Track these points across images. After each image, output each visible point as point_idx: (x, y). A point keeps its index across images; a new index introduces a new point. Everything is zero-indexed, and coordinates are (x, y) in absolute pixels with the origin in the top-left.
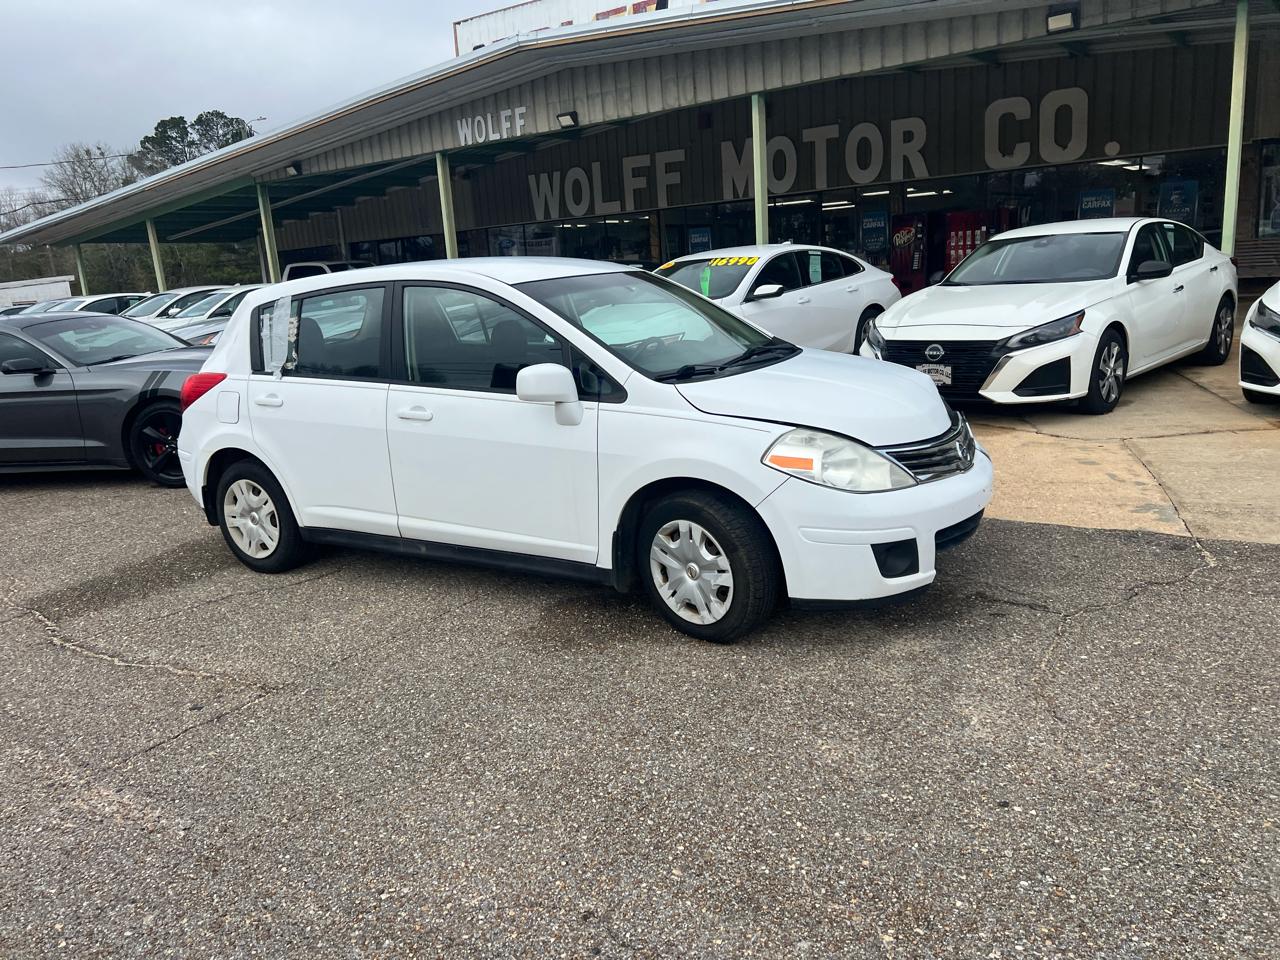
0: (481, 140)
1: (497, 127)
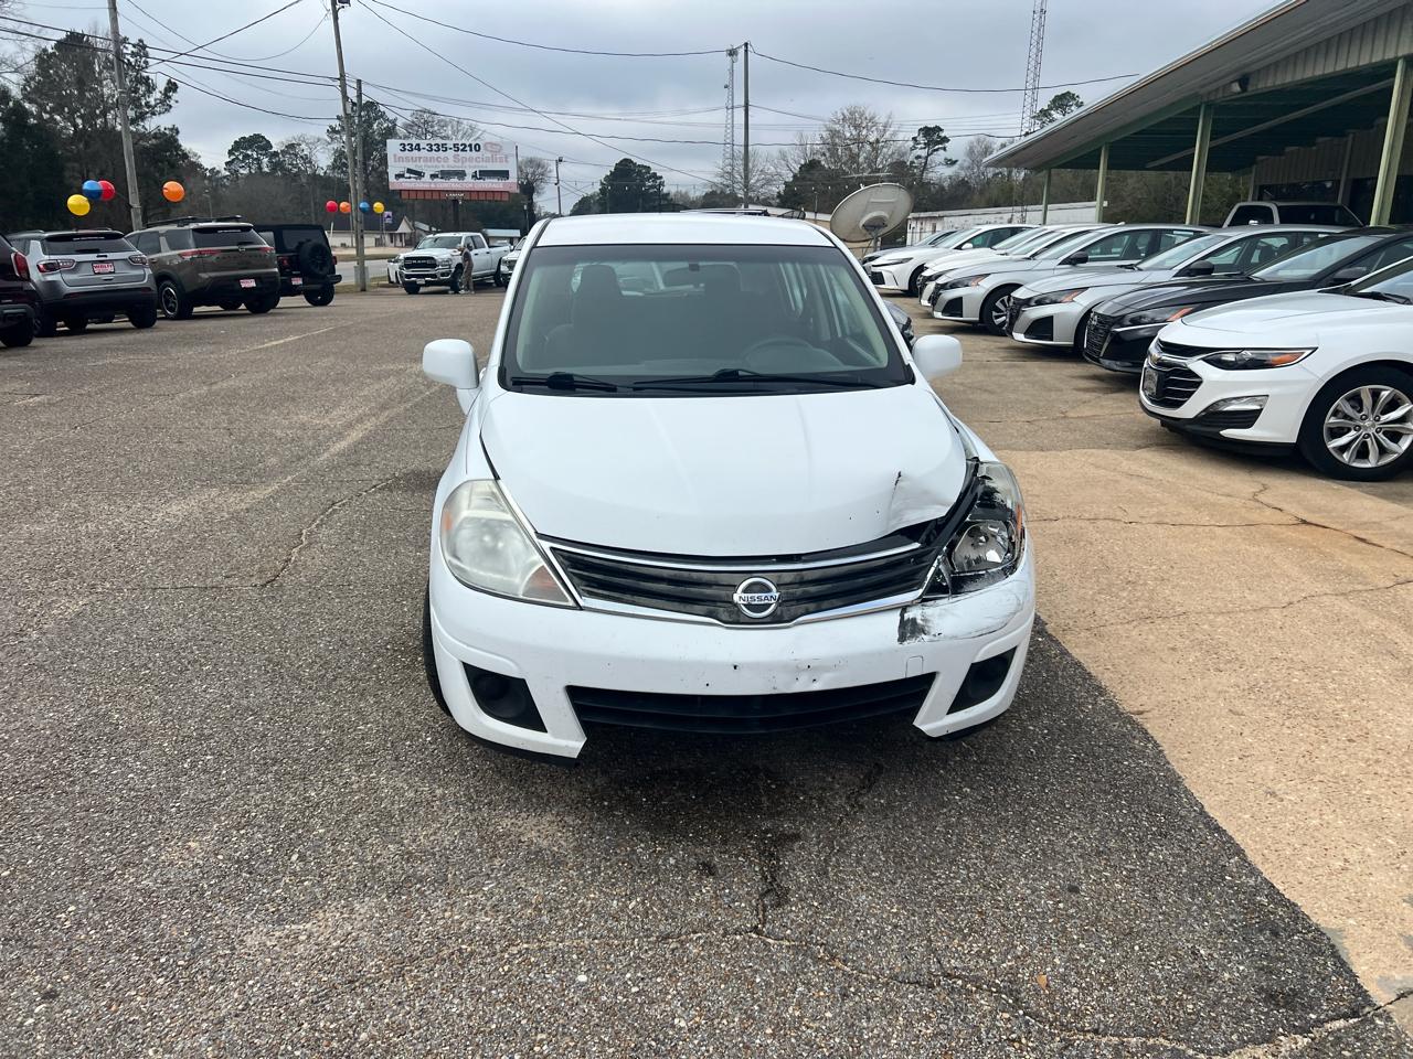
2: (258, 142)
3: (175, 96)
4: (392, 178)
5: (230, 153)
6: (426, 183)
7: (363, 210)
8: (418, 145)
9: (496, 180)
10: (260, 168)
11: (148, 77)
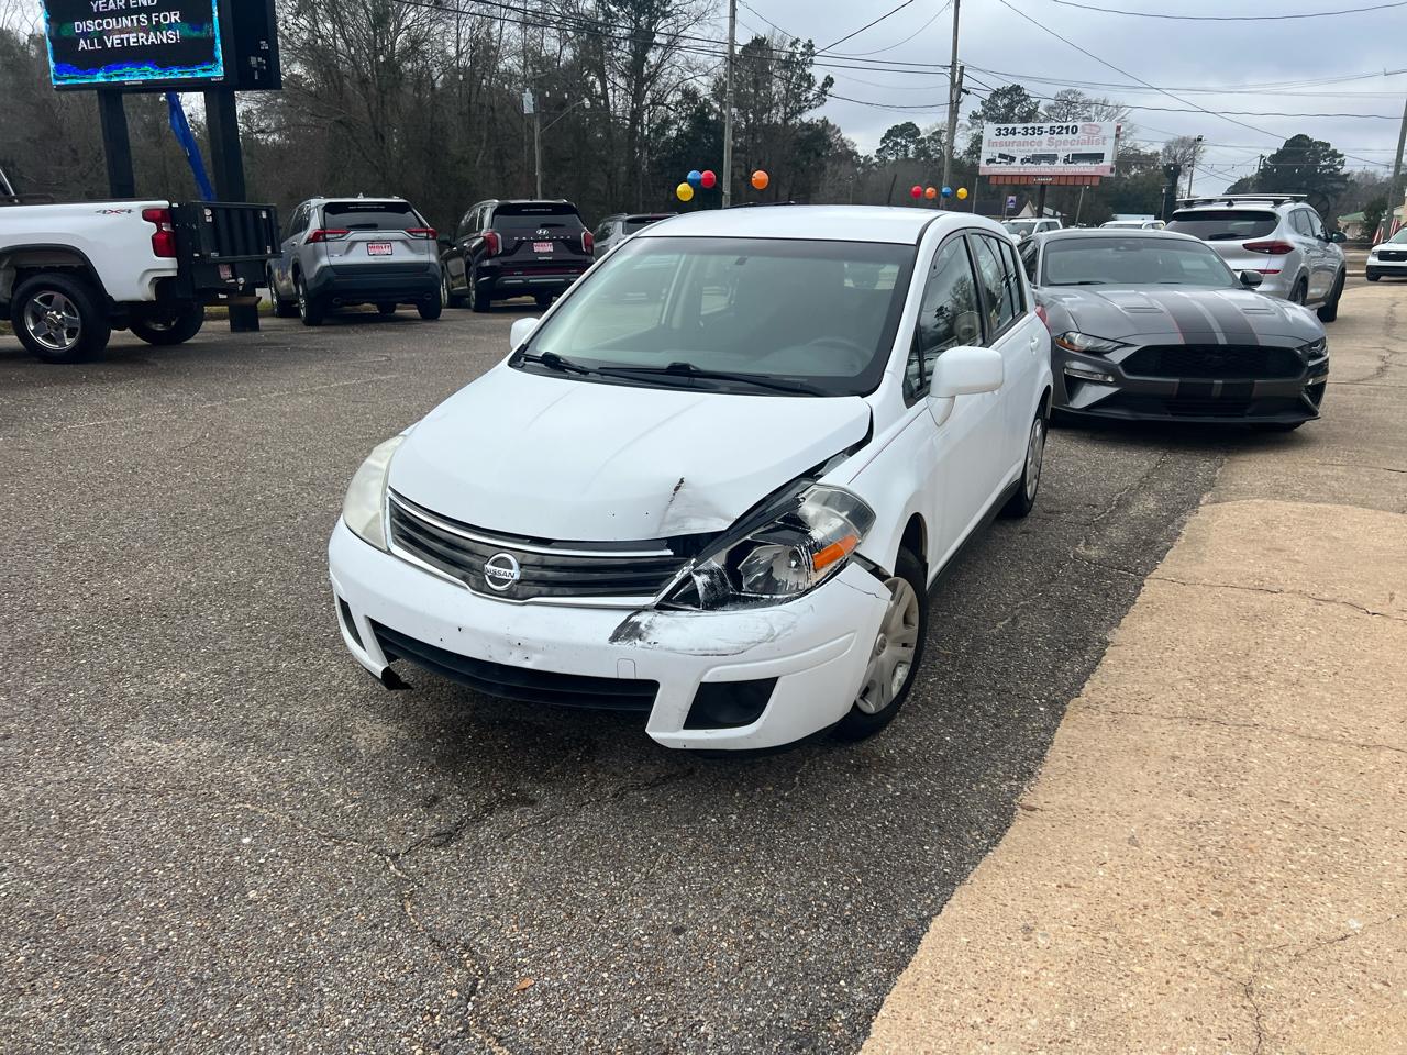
2: (909, 130)
3: (830, 90)
4: (983, 163)
5: (883, 141)
6: (1016, 168)
7: (945, 195)
8: (1014, 129)
9: (1088, 164)
10: (906, 155)
11: (810, 75)
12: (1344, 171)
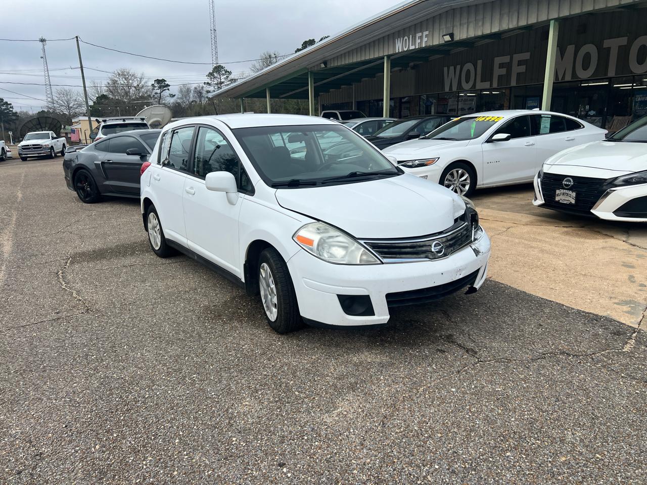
0: (405, 49)
1: (414, 43)
12: (14, 111)
